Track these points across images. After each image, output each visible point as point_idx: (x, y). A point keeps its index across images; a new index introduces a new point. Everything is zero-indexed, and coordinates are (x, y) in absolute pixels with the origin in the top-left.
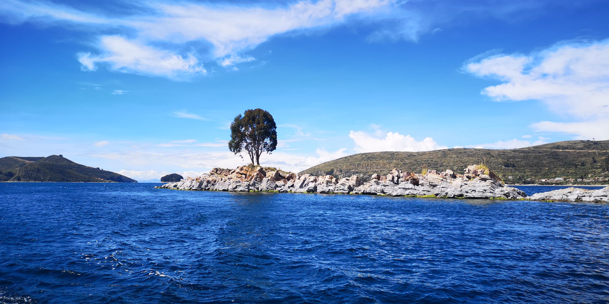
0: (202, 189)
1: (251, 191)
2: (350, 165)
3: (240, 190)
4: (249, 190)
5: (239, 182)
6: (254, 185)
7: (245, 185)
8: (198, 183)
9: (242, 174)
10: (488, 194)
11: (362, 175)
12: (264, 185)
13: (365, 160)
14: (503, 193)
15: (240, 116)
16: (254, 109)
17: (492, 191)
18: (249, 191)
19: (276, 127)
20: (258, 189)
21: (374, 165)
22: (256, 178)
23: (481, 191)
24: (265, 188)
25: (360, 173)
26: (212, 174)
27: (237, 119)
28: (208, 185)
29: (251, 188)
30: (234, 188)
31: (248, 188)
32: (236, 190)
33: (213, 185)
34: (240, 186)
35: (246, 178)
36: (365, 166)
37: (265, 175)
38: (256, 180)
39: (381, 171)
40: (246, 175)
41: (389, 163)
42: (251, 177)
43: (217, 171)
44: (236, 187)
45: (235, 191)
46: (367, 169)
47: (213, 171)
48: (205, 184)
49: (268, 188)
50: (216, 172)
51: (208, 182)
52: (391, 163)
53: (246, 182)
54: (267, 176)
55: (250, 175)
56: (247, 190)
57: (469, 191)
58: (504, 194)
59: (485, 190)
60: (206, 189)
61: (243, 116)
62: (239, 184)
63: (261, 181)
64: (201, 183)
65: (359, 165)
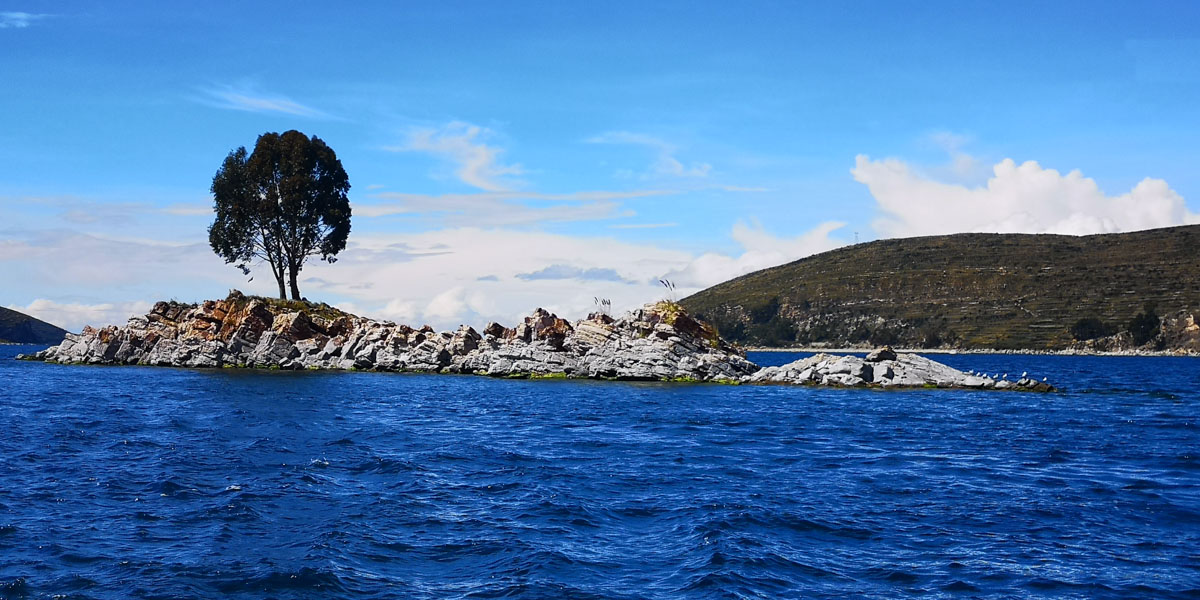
0: (115, 362)
1: (226, 366)
2: (842, 282)
3: (196, 363)
4: (221, 363)
5: (196, 341)
6: (237, 348)
7: (210, 350)
8: (106, 346)
9: (209, 320)
10: (659, 370)
11: (881, 320)
12: (260, 351)
13: (893, 268)
14: (691, 366)
15: (242, 151)
16: (280, 133)
17: (668, 362)
18: (220, 365)
19: (347, 187)
20: (244, 359)
21: (927, 282)
22: (244, 331)
23: (647, 362)
24: (261, 360)
25: (875, 311)
26: (152, 319)
27: (231, 163)
28: (133, 350)
29: (225, 356)
30: (182, 359)
31: (219, 358)
32: (188, 362)
33: (149, 350)
34: (197, 352)
35: (218, 330)
36: (894, 288)
37: (269, 323)
38: (244, 338)
39: (951, 305)
40: (219, 323)
41: (984, 278)
42: (232, 328)
43: (165, 311)
44: (189, 356)
45: (186, 366)
46: (898, 300)
47: (154, 311)
48: (125, 346)
49: (268, 359)
50: (164, 314)
51: (136, 342)
52: (991, 274)
53: (213, 343)
54: (274, 326)
55: (230, 323)
56: (215, 363)
57: (627, 364)
58: (694, 370)
59: (655, 361)
60: (129, 360)
61: (250, 151)
62: (195, 347)
63: (256, 340)
64: (114, 345)
65: (871, 282)
